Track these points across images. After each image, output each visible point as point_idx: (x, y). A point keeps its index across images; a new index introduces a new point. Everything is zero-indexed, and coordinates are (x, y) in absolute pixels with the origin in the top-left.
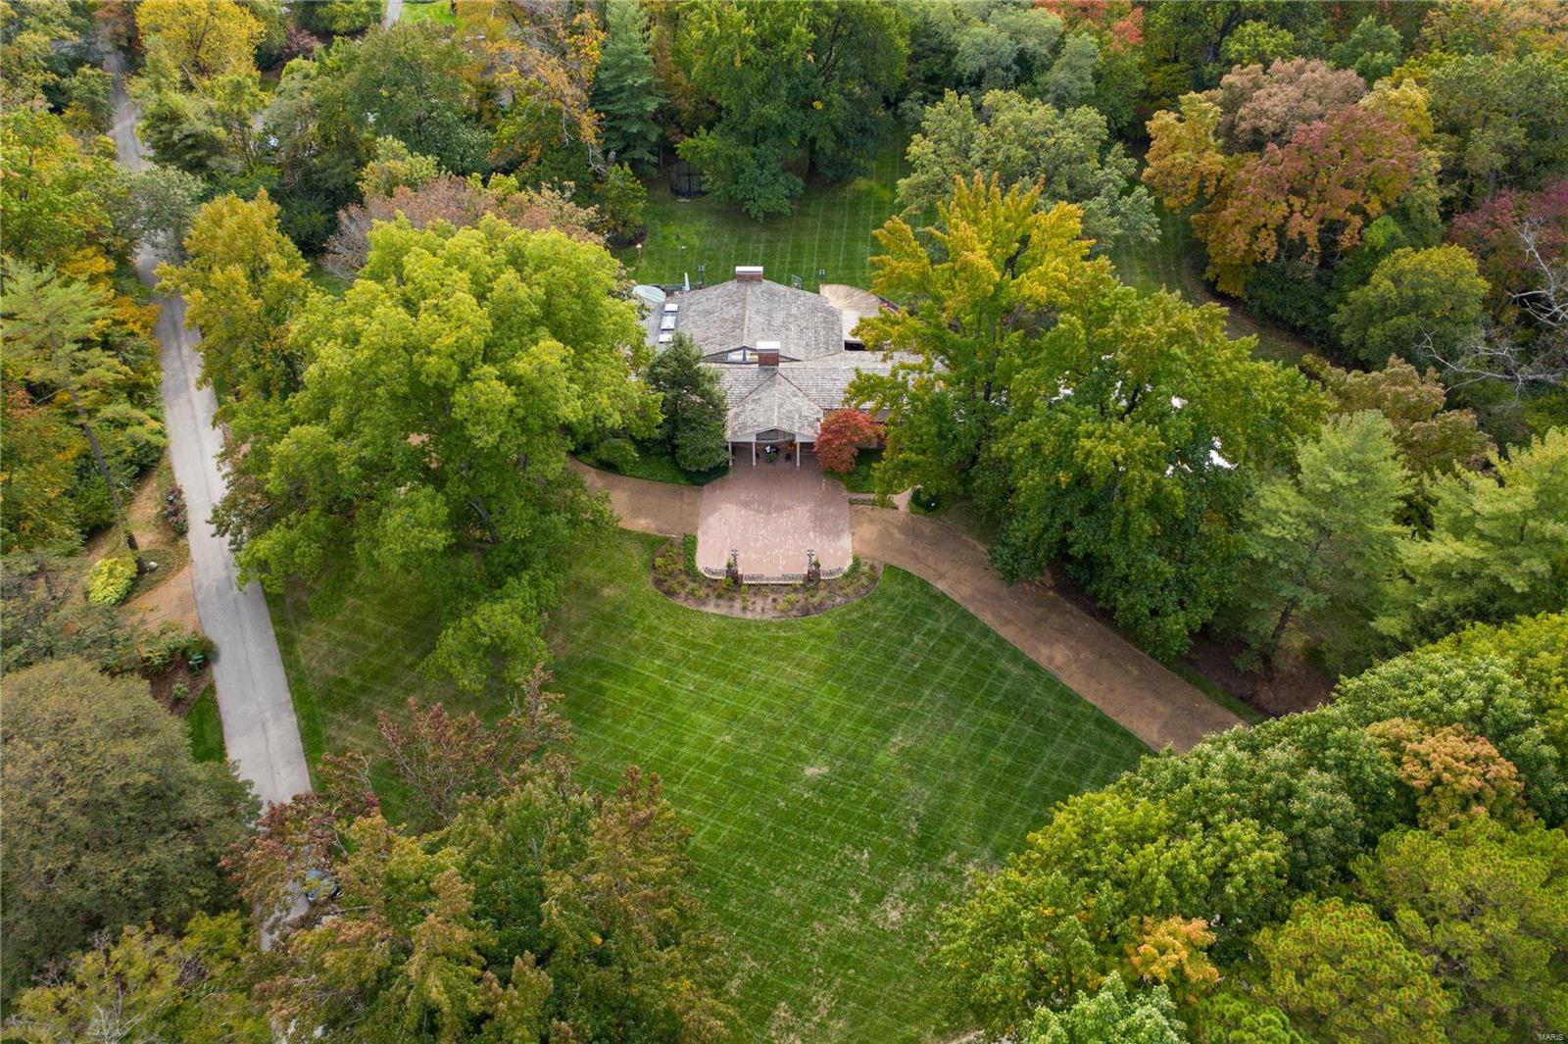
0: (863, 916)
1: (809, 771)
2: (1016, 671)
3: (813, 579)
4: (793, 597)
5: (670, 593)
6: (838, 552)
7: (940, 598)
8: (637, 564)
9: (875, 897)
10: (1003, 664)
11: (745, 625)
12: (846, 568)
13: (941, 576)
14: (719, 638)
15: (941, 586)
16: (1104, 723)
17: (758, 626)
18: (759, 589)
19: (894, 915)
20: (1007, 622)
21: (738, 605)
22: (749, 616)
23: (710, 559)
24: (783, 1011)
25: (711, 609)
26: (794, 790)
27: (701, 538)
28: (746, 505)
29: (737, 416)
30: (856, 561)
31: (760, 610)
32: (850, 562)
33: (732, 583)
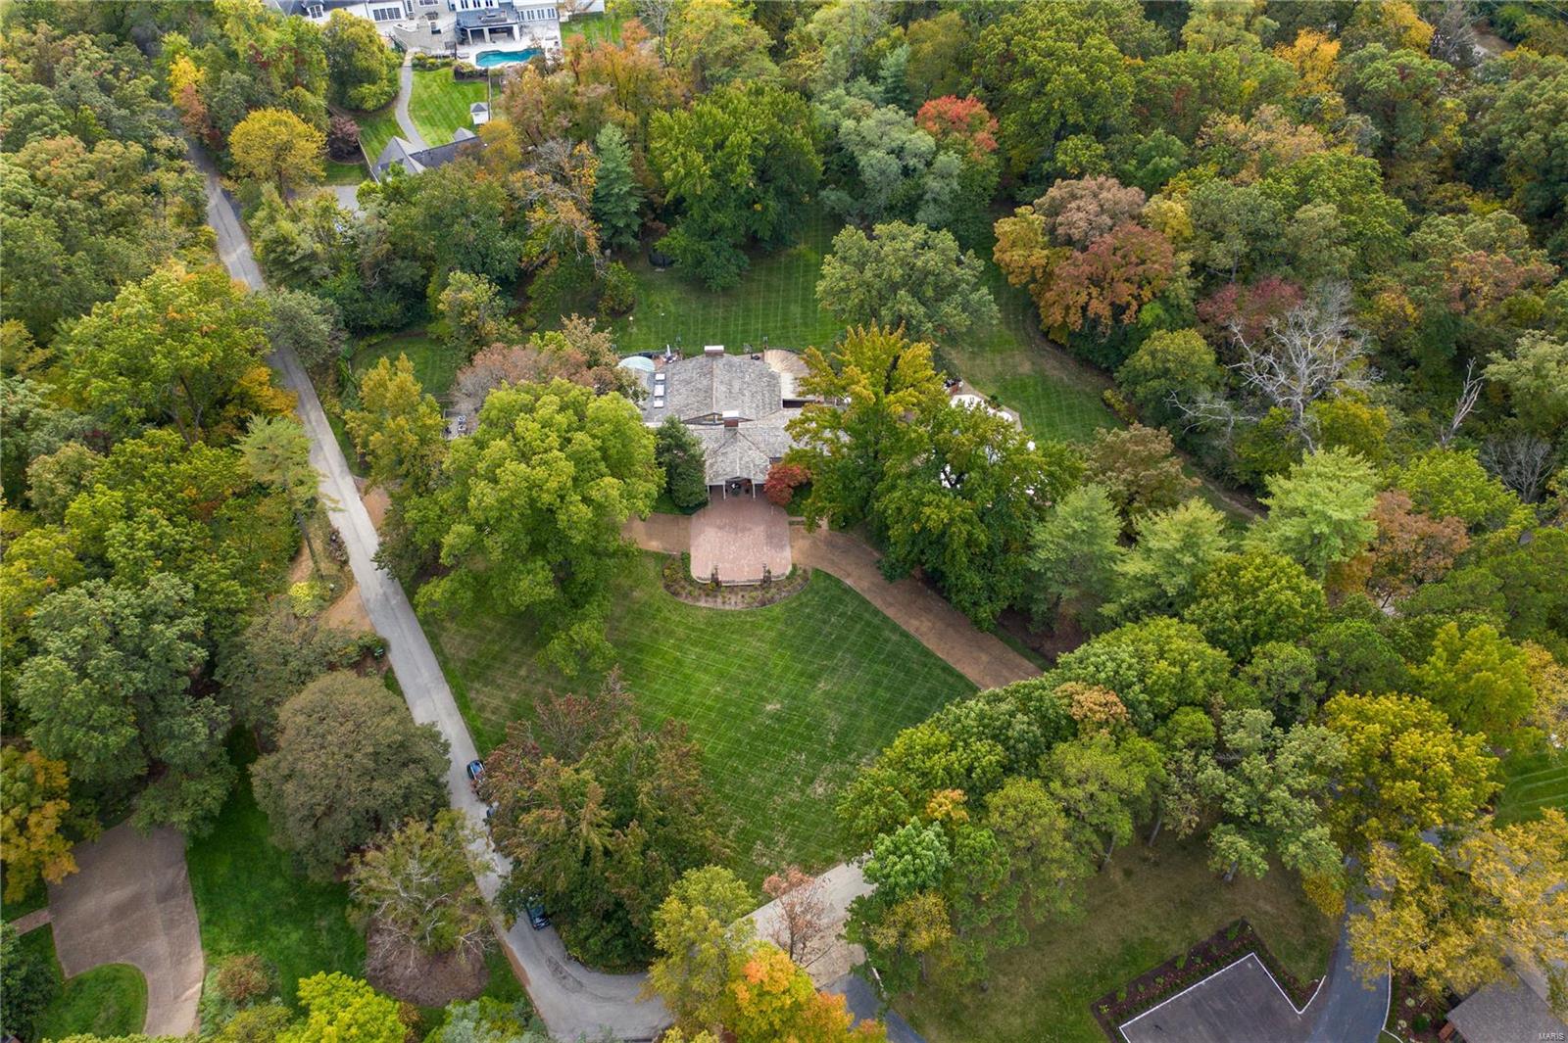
0: (803, 792)
1: (769, 707)
2: (895, 638)
3: (767, 581)
4: (754, 594)
5: (676, 594)
6: (782, 560)
7: (848, 591)
8: (652, 574)
9: (810, 781)
10: (887, 633)
11: (726, 614)
12: (787, 573)
13: (849, 575)
14: (709, 624)
15: (849, 582)
16: (947, 669)
17: (732, 613)
18: (733, 589)
19: (820, 790)
20: (891, 605)
21: (719, 600)
22: (727, 607)
23: (700, 570)
24: (759, 846)
25: (702, 604)
26: (760, 719)
27: (693, 554)
28: (720, 528)
29: (712, 465)
30: (794, 566)
31: (734, 603)
32: (790, 568)
33: (715, 586)
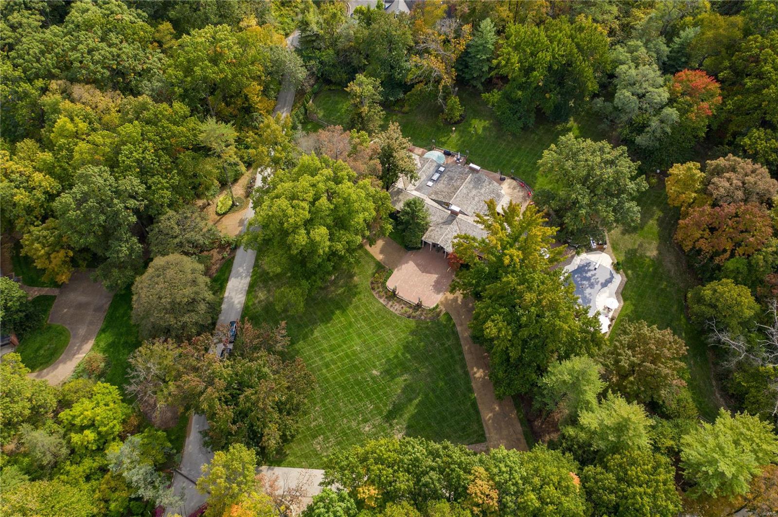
0: (359, 424)
1: (374, 372)
3: (419, 306)
4: (408, 309)
5: (373, 289)
6: (433, 299)
7: (455, 334)
9: (365, 421)
10: (458, 367)
11: (388, 312)
12: (432, 307)
13: (461, 325)
14: (377, 313)
15: (459, 329)
16: (474, 405)
17: (391, 314)
18: (400, 301)
21: (391, 303)
22: (391, 309)
23: (392, 282)
25: (381, 301)
26: (366, 375)
27: (394, 273)
28: (418, 265)
29: (432, 230)
30: (437, 306)
31: (396, 309)
33: (392, 295)
